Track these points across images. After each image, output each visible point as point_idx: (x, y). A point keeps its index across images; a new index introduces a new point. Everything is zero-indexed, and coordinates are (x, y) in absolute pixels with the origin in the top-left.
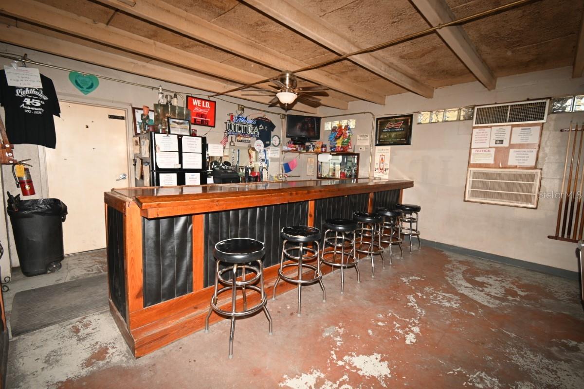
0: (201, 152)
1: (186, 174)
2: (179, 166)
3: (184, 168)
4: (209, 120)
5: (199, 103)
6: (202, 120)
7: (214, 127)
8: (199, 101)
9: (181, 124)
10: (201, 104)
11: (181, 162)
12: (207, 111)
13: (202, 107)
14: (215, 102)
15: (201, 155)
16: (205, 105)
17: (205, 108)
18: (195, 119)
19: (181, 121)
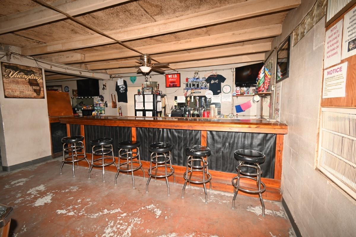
0: (152, 101)
1: (146, 112)
2: (144, 108)
3: (145, 109)
4: (177, 84)
5: (171, 76)
6: (173, 85)
7: (180, 87)
8: (171, 75)
9: (149, 89)
10: (172, 76)
11: (144, 106)
12: (175, 80)
13: (173, 78)
14: (180, 74)
15: (152, 103)
16: (174, 76)
17: (174, 78)
18: (170, 85)
19: (149, 88)
